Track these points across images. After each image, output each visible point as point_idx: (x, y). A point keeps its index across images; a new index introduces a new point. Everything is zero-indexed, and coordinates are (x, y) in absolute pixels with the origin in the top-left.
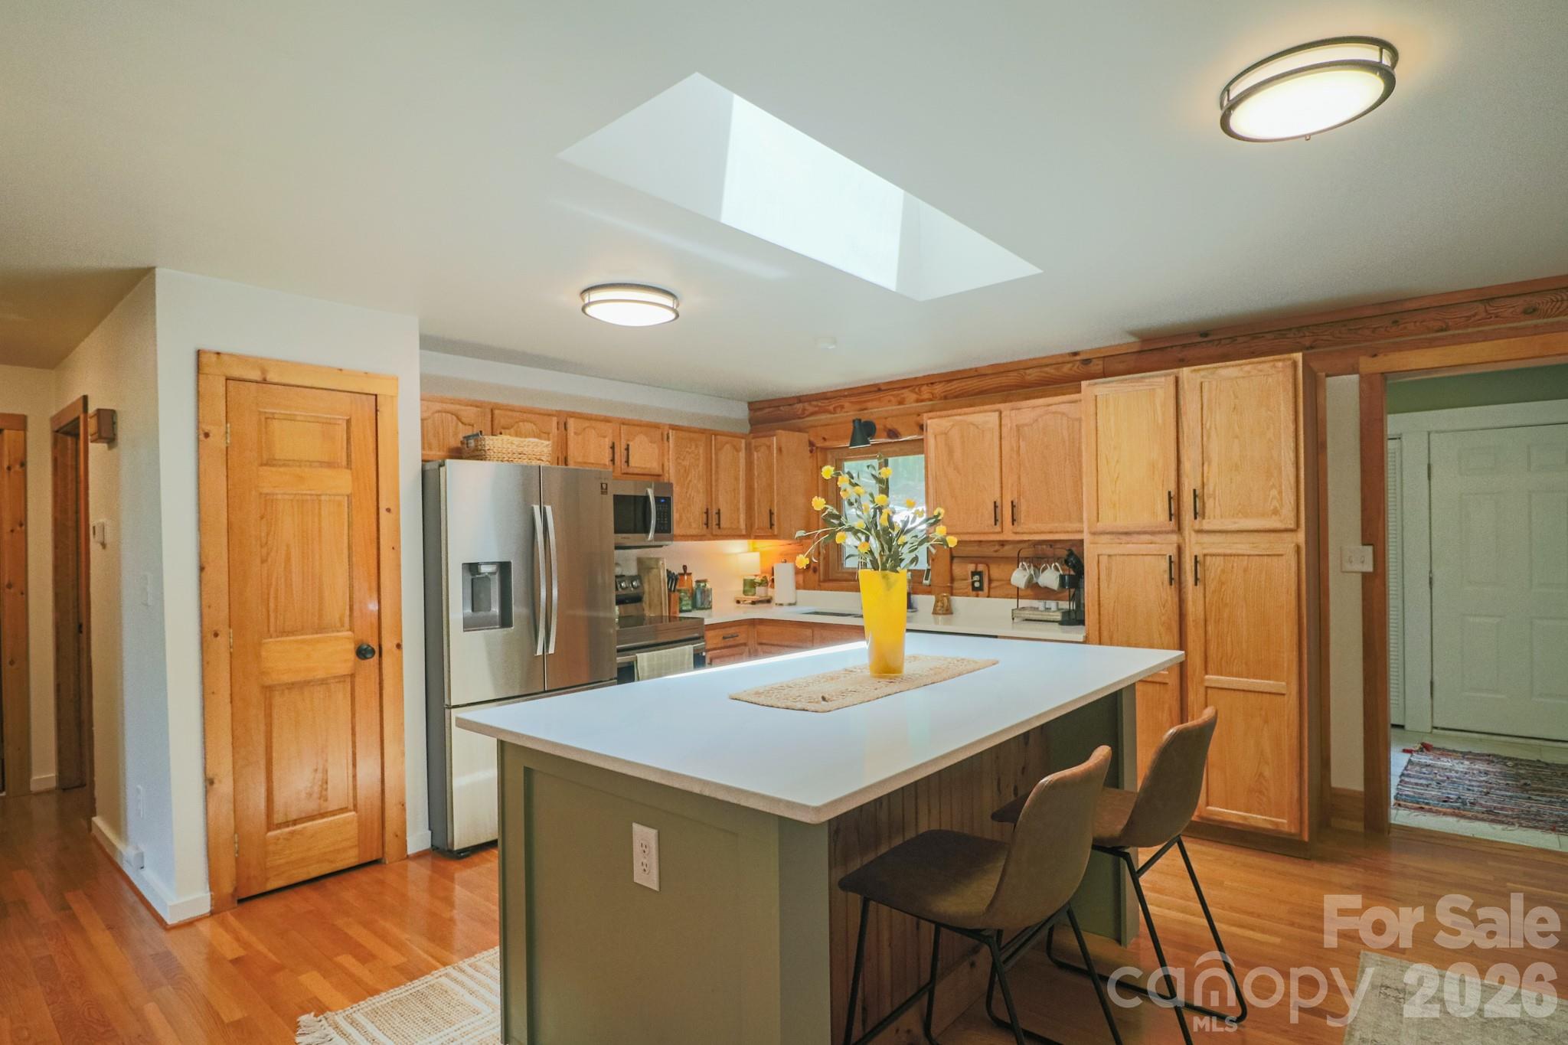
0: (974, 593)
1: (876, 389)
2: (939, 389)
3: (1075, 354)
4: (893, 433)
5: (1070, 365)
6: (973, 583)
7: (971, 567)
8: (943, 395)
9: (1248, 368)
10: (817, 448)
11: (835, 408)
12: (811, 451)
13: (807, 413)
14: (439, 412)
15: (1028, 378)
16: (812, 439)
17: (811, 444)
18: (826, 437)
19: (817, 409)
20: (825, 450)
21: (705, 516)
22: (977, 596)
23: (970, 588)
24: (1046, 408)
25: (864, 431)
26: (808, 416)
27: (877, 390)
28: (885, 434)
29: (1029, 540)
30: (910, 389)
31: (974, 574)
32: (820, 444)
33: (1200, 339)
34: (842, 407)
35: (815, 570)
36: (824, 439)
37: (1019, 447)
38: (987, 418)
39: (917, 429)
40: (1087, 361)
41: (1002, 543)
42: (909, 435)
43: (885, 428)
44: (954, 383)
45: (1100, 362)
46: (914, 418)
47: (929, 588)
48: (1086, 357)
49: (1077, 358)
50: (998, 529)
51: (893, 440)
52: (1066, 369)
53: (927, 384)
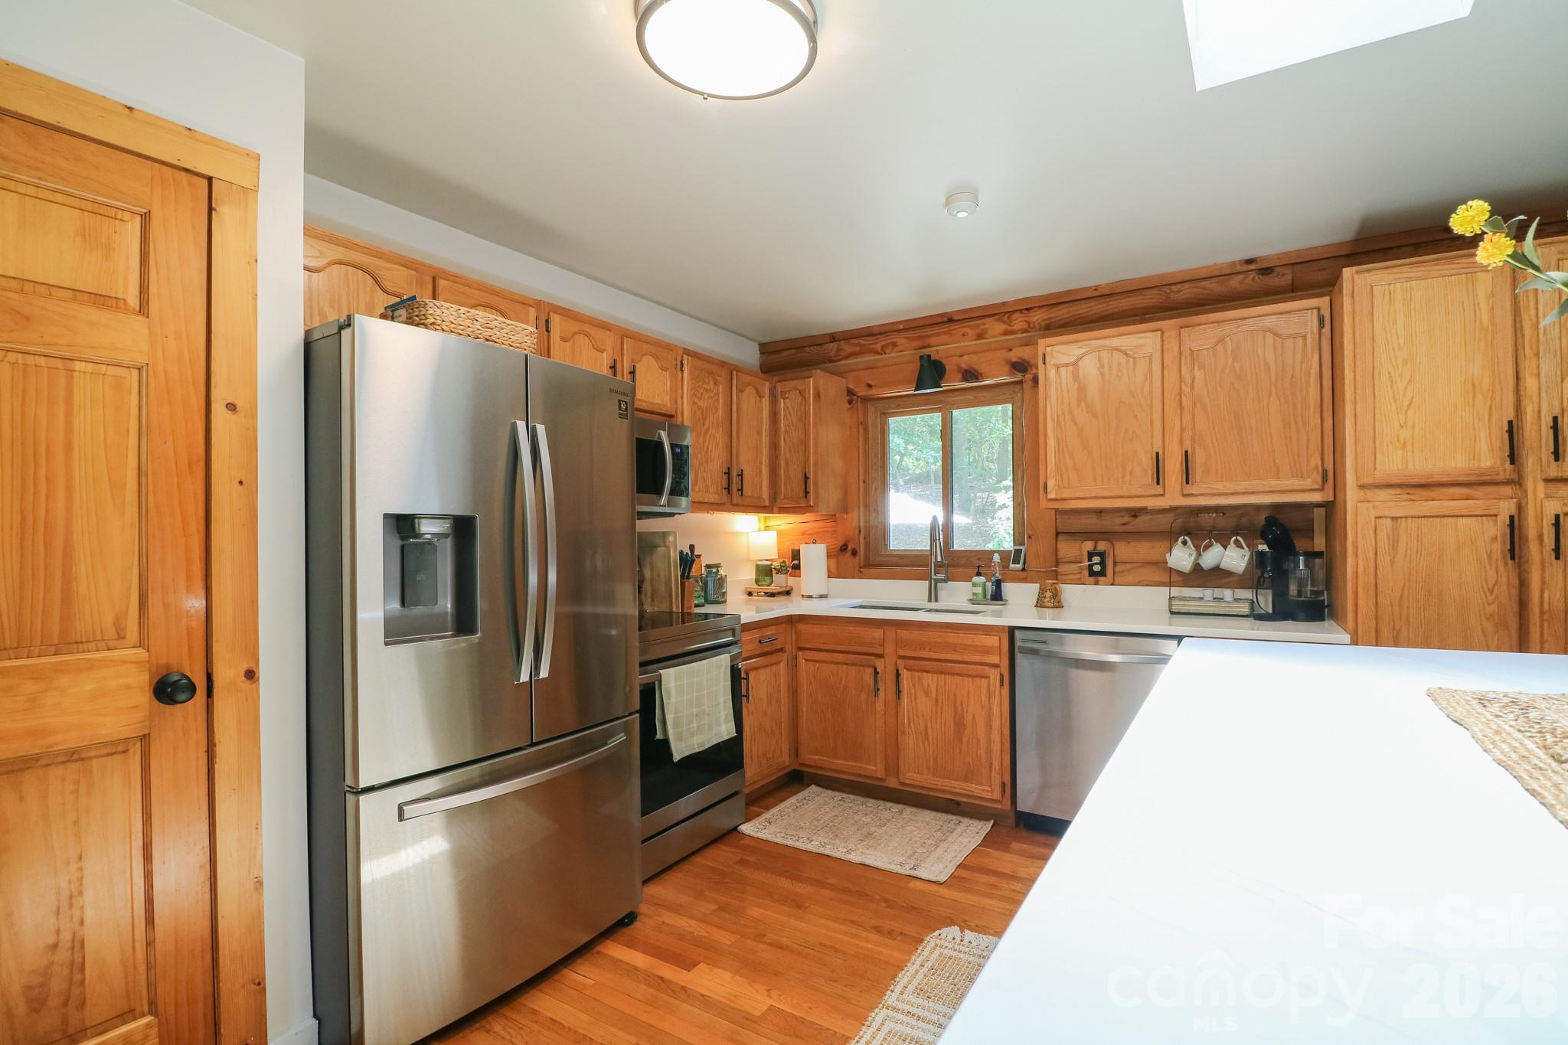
0: (1092, 579)
1: (945, 319)
2: (1038, 317)
3: (1249, 261)
4: (970, 375)
5: (1241, 277)
6: (1090, 567)
7: (1088, 546)
8: (1043, 324)
10: (858, 397)
11: (883, 347)
12: (850, 402)
13: (843, 354)
14: (340, 263)
15: (1176, 297)
16: (851, 386)
17: (850, 392)
18: (872, 383)
19: (858, 349)
20: (866, 400)
21: (725, 477)
22: (1096, 583)
23: (1086, 573)
25: (931, 372)
26: (846, 357)
27: (948, 320)
28: (960, 376)
30: (995, 317)
31: (1091, 555)
32: (862, 392)
34: (895, 345)
35: (854, 553)
36: (870, 386)
37: (1193, 379)
38: (1142, 341)
39: (1007, 368)
40: (1266, 271)
41: (1135, 513)
42: (989, 377)
43: (959, 369)
44: (1061, 307)
45: (1288, 271)
46: (1002, 354)
47: (1024, 574)
48: (1265, 265)
49: (1252, 267)
50: (1159, 490)
51: (970, 385)
52: (1234, 283)
53: (1021, 310)
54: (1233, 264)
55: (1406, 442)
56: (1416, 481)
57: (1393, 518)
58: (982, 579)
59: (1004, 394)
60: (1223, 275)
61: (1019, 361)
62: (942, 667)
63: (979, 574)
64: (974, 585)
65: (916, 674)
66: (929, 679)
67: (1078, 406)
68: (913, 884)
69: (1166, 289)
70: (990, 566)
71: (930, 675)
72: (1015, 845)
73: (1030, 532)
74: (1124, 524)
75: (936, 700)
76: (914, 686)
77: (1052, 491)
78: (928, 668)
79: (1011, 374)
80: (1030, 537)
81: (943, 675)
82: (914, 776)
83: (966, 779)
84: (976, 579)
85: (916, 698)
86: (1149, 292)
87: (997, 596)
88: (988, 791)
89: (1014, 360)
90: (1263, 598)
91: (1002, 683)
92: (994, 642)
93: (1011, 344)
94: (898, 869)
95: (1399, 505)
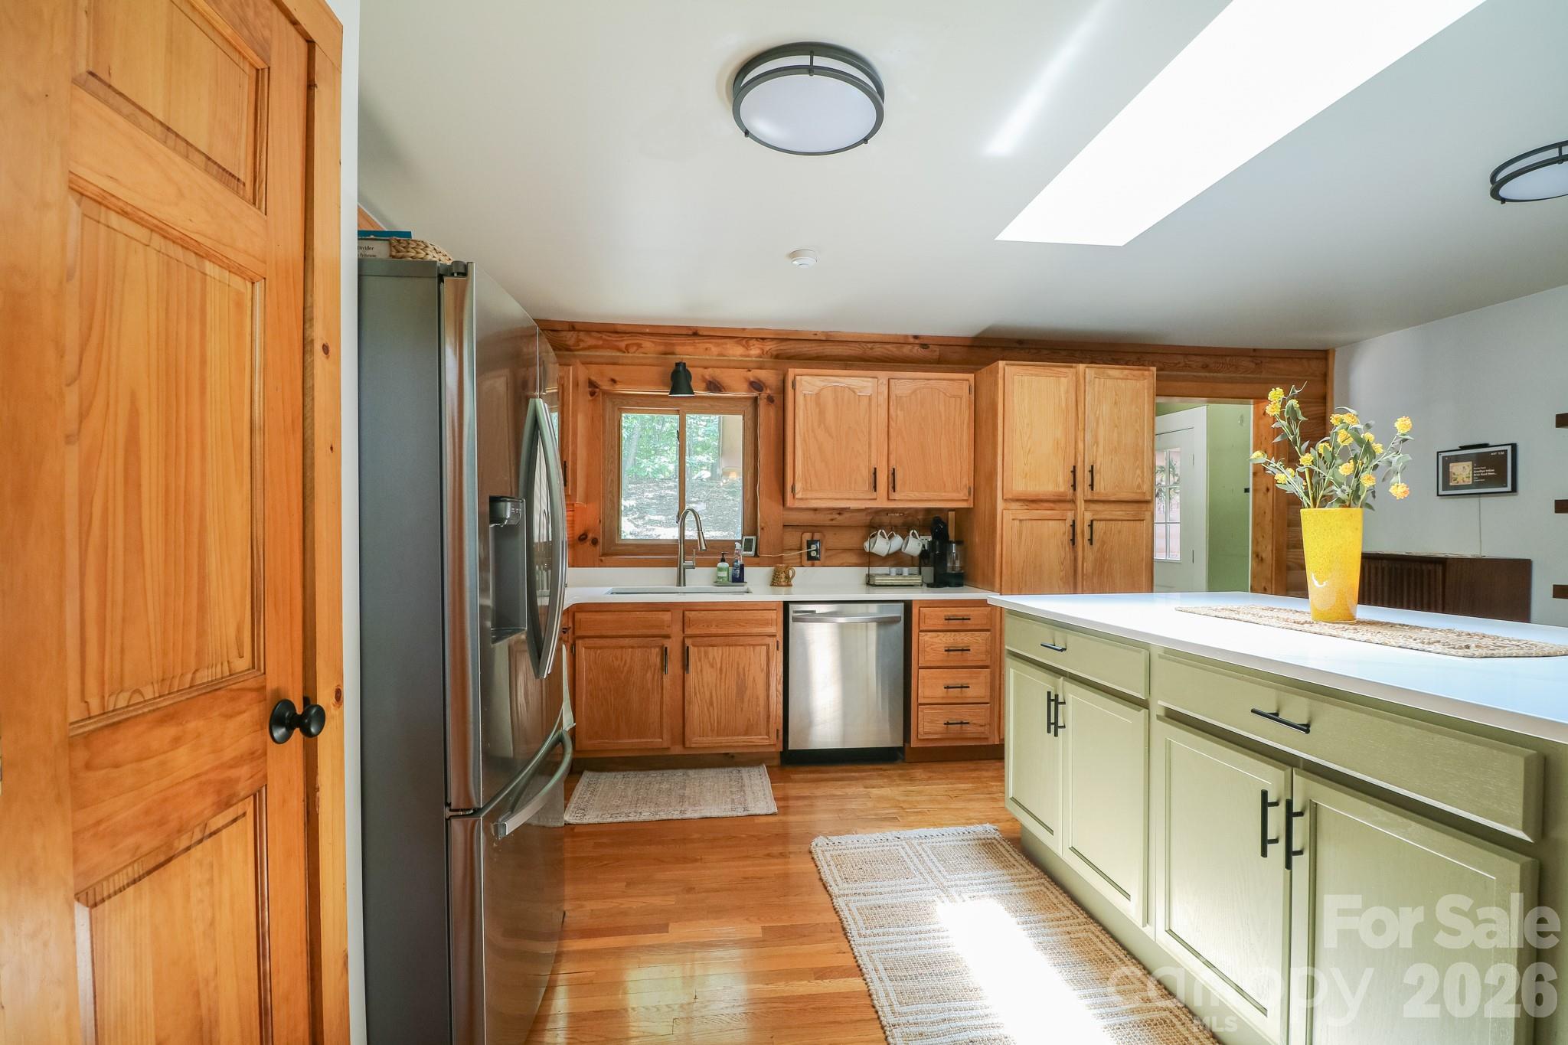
0: (810, 562)
1: (690, 332)
2: (770, 346)
3: (916, 337)
4: (714, 386)
5: (910, 346)
6: (809, 553)
7: (807, 536)
8: (775, 353)
9: (1126, 372)
10: (600, 389)
11: (627, 346)
12: (592, 394)
13: (582, 345)
15: (869, 352)
16: (593, 378)
17: (592, 384)
18: (617, 378)
19: (601, 343)
20: (605, 393)
22: (813, 566)
23: (805, 557)
24: (927, 382)
25: (679, 380)
26: (584, 349)
27: (695, 333)
28: (702, 385)
29: (866, 509)
30: (736, 340)
31: (809, 544)
32: (606, 386)
33: (1017, 345)
34: (639, 346)
35: (595, 542)
36: (614, 381)
37: (897, 416)
38: (865, 384)
39: (745, 386)
40: (924, 346)
41: (841, 511)
42: (734, 391)
43: (704, 379)
44: (789, 342)
45: (937, 349)
46: (743, 372)
47: (757, 560)
48: (925, 342)
49: (917, 341)
50: (874, 495)
51: (712, 394)
52: (906, 350)
53: (757, 338)
54: (906, 337)
55: (1026, 474)
56: (1030, 498)
57: (1020, 520)
58: (726, 565)
59: (736, 406)
60: (902, 341)
61: (756, 381)
62: (729, 640)
63: (723, 560)
64: (720, 569)
65: (702, 649)
66: (716, 653)
67: (819, 427)
68: (757, 820)
69: (863, 345)
70: (733, 554)
71: (715, 648)
72: (793, 776)
73: (763, 525)
74: (832, 520)
75: (721, 670)
76: (700, 660)
77: (799, 492)
78: (713, 643)
79: (749, 391)
80: (762, 529)
81: (728, 647)
82: (701, 740)
83: (746, 734)
84: (720, 565)
85: (701, 671)
86: (853, 345)
87: (738, 579)
88: (767, 739)
89: (752, 379)
90: (928, 571)
91: (778, 649)
92: (773, 615)
93: (750, 365)
94: (735, 814)
95: (1023, 513)
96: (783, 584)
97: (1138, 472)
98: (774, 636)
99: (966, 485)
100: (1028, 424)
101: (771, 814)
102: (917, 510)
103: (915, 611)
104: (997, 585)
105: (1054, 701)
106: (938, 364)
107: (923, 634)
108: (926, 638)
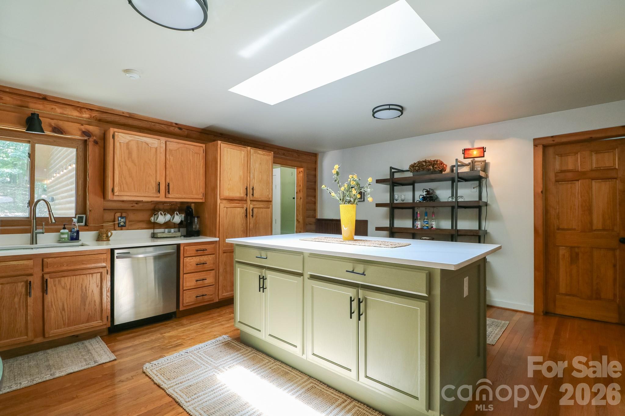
0: (120, 228)
1: (41, 97)
2: (94, 114)
3: (176, 124)
4: (57, 129)
5: (174, 128)
6: (119, 223)
7: (118, 215)
8: (98, 118)
9: (264, 152)
15: (153, 127)
22: (121, 230)
23: (117, 226)
24: (184, 145)
27: (44, 98)
28: (50, 129)
29: (151, 201)
30: (73, 107)
31: (120, 218)
33: (220, 135)
37: (170, 159)
38: (154, 142)
39: (79, 133)
40: (180, 129)
41: (137, 202)
42: (71, 134)
43: (50, 125)
44: (107, 114)
45: (186, 131)
46: (78, 126)
47: (87, 228)
48: (180, 127)
49: (177, 126)
50: (158, 195)
51: (56, 135)
52: (172, 129)
53: (87, 109)
54: (172, 123)
55: (229, 189)
56: (231, 198)
57: (227, 208)
58: (66, 231)
59: (72, 143)
60: (170, 124)
61: (86, 131)
62: (74, 272)
63: (64, 228)
64: (63, 234)
65: (57, 279)
66: (66, 281)
67: (128, 160)
69: (150, 123)
70: (71, 224)
71: (66, 278)
72: (118, 338)
73: (91, 209)
74: (132, 206)
75: (70, 289)
76: (55, 286)
77: (117, 192)
78: (64, 275)
79: (82, 136)
80: (90, 211)
81: (74, 277)
82: (53, 332)
83: (88, 321)
84: (62, 231)
85: (56, 292)
86: (144, 122)
87: (75, 238)
88: (101, 322)
89: (84, 130)
90: (183, 230)
91: (107, 273)
92: (104, 256)
93: (83, 122)
94: (89, 366)
95: (228, 205)
96: (105, 240)
97: (268, 190)
98: (105, 267)
99: (202, 193)
100: (230, 169)
101: (113, 361)
102: (177, 203)
103: (182, 248)
104: (217, 235)
105: (262, 279)
106: (186, 138)
107: (186, 258)
108: (187, 260)
